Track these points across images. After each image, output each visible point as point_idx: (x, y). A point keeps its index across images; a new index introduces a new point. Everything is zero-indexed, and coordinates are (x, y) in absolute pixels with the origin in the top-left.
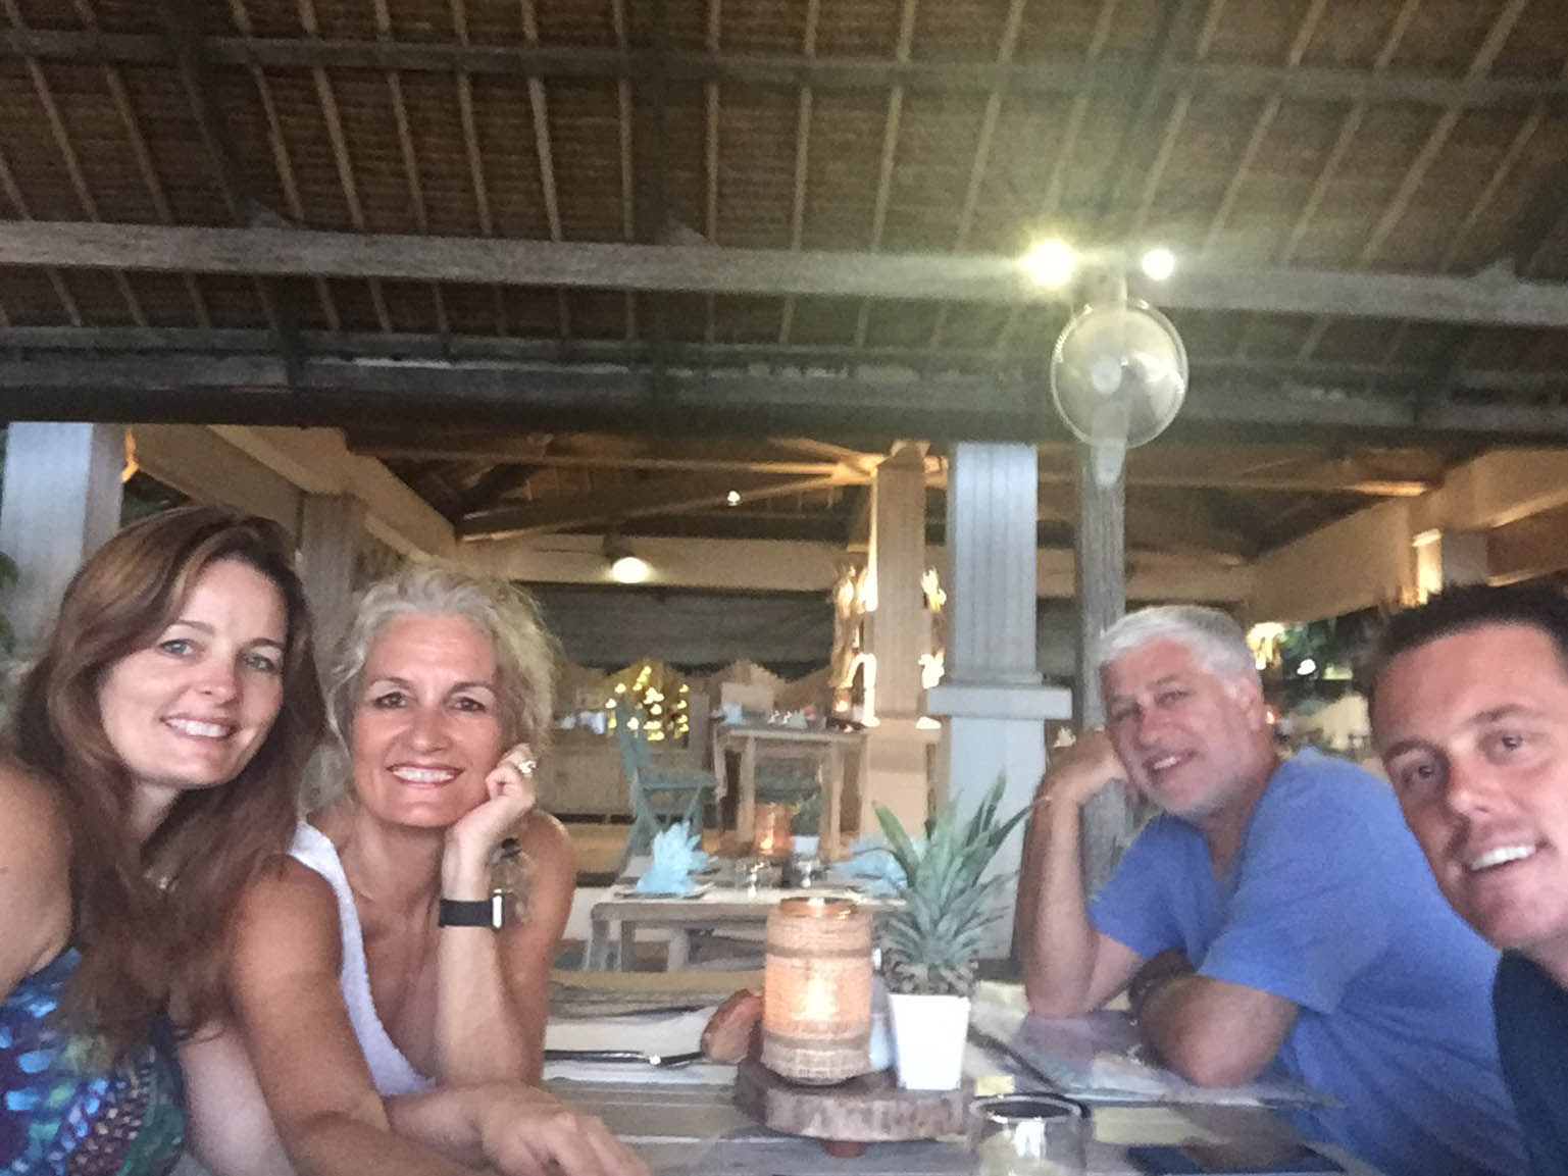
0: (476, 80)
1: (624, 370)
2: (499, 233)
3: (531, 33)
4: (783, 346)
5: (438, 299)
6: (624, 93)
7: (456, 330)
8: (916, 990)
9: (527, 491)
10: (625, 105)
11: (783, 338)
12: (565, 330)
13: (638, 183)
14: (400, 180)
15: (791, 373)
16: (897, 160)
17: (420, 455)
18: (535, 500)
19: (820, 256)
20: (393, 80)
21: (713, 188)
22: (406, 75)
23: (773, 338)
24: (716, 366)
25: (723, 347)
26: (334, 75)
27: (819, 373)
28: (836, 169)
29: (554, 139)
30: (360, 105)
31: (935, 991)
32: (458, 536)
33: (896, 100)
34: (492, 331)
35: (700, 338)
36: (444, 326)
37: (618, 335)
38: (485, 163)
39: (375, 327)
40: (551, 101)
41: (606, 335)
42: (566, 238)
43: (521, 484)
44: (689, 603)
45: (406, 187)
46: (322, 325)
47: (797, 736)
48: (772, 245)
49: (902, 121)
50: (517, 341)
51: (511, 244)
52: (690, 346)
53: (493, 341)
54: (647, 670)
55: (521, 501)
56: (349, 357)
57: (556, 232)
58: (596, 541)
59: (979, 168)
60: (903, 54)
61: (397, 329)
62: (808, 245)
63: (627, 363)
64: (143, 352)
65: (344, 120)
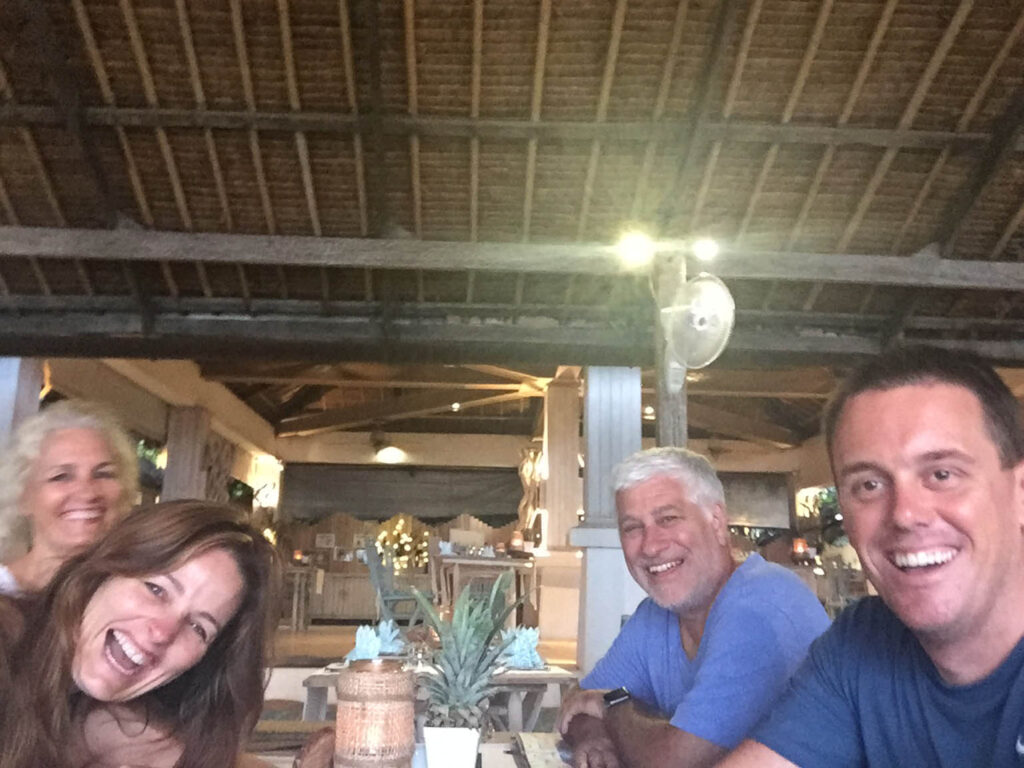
0: (261, 133)
1: (366, 320)
2: (279, 231)
3: (295, 104)
4: (468, 305)
5: (242, 275)
6: (357, 143)
7: (256, 295)
8: (442, 724)
9: (323, 403)
10: (358, 150)
11: (469, 298)
12: (326, 294)
13: (369, 200)
14: (214, 199)
15: (475, 322)
16: (536, 186)
17: (250, 381)
18: (328, 410)
19: (487, 245)
20: (208, 135)
21: (418, 203)
22: (216, 131)
23: (462, 299)
24: (425, 317)
25: (429, 305)
26: (169, 131)
27: (494, 321)
28: (497, 190)
29: (313, 171)
30: (188, 151)
31: (454, 725)
32: (277, 433)
33: (532, 146)
34: (278, 297)
35: (413, 299)
36: (247, 294)
37: (362, 298)
38: (270, 188)
39: (202, 294)
40: (311, 148)
41: (353, 298)
42: (324, 235)
43: (319, 399)
44: (430, 476)
45: (218, 203)
46: (166, 293)
47: (489, 563)
48: (458, 239)
49: (537, 161)
50: (294, 302)
51: (287, 239)
52: (408, 304)
53: (280, 302)
54: (402, 522)
55: (319, 410)
56: (186, 313)
57: (318, 231)
58: (367, 435)
59: (589, 189)
60: (536, 116)
61: (216, 295)
62: (481, 239)
63: (367, 315)
64: (49, 311)
65: (177, 160)
